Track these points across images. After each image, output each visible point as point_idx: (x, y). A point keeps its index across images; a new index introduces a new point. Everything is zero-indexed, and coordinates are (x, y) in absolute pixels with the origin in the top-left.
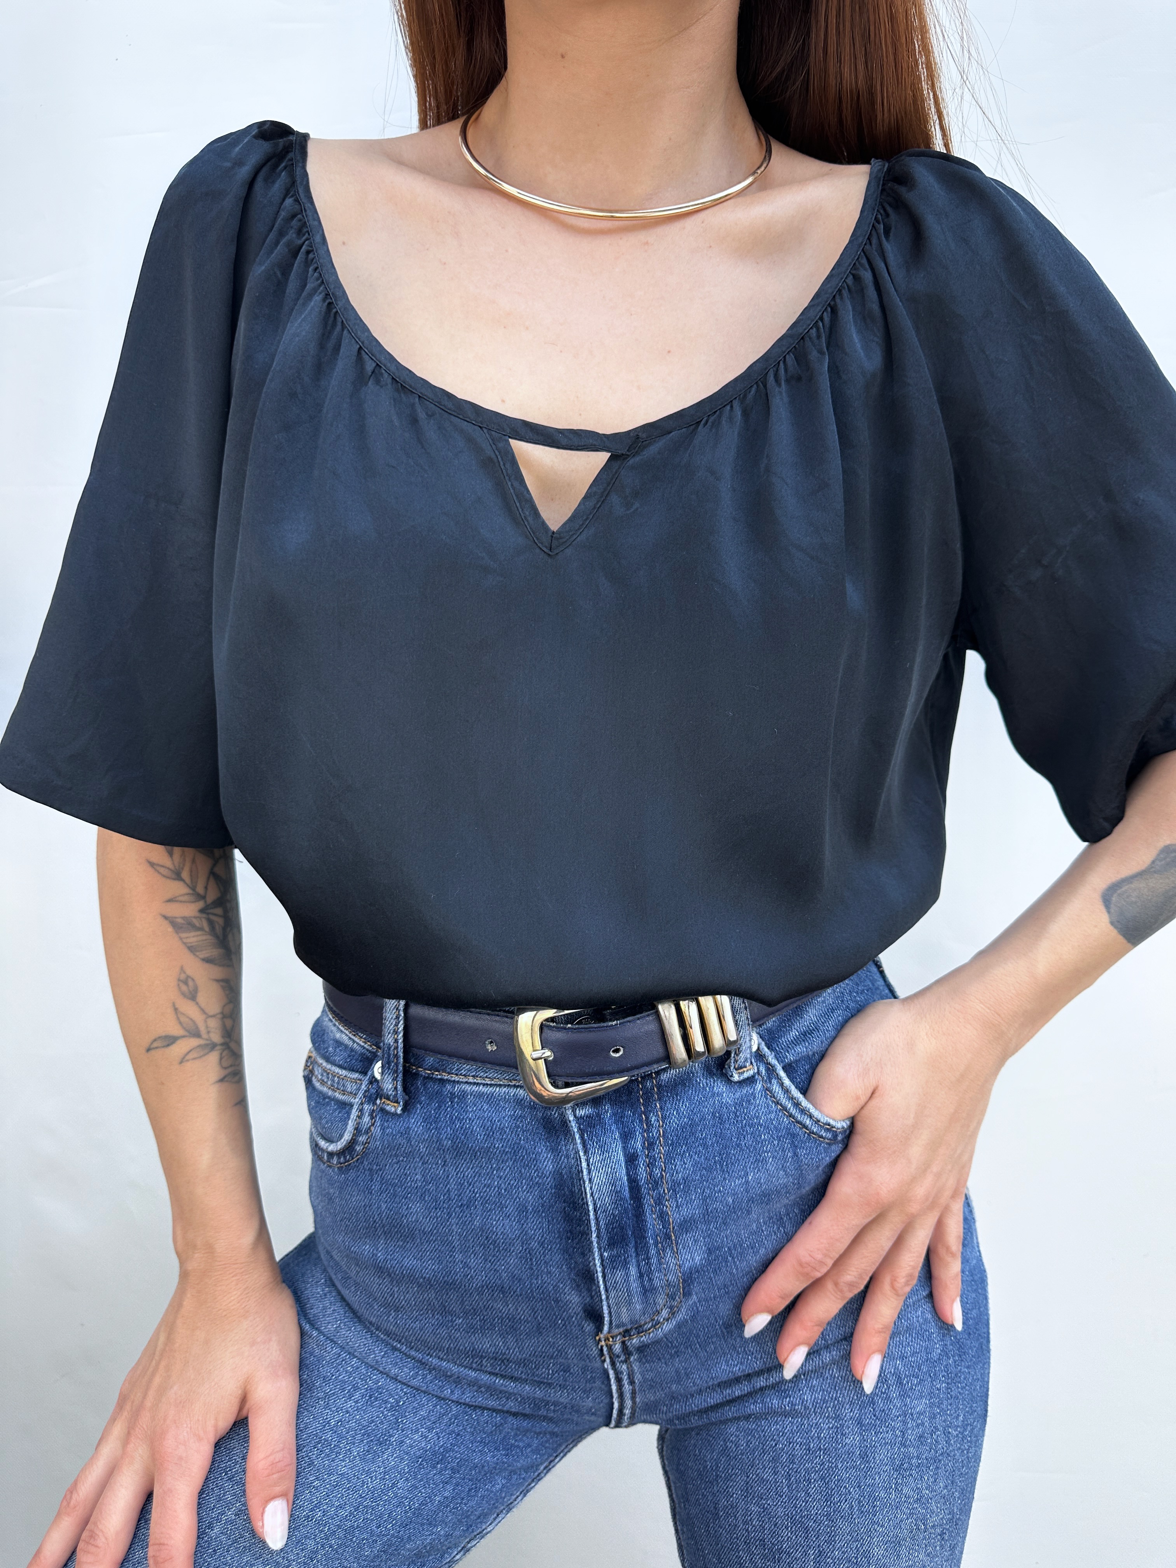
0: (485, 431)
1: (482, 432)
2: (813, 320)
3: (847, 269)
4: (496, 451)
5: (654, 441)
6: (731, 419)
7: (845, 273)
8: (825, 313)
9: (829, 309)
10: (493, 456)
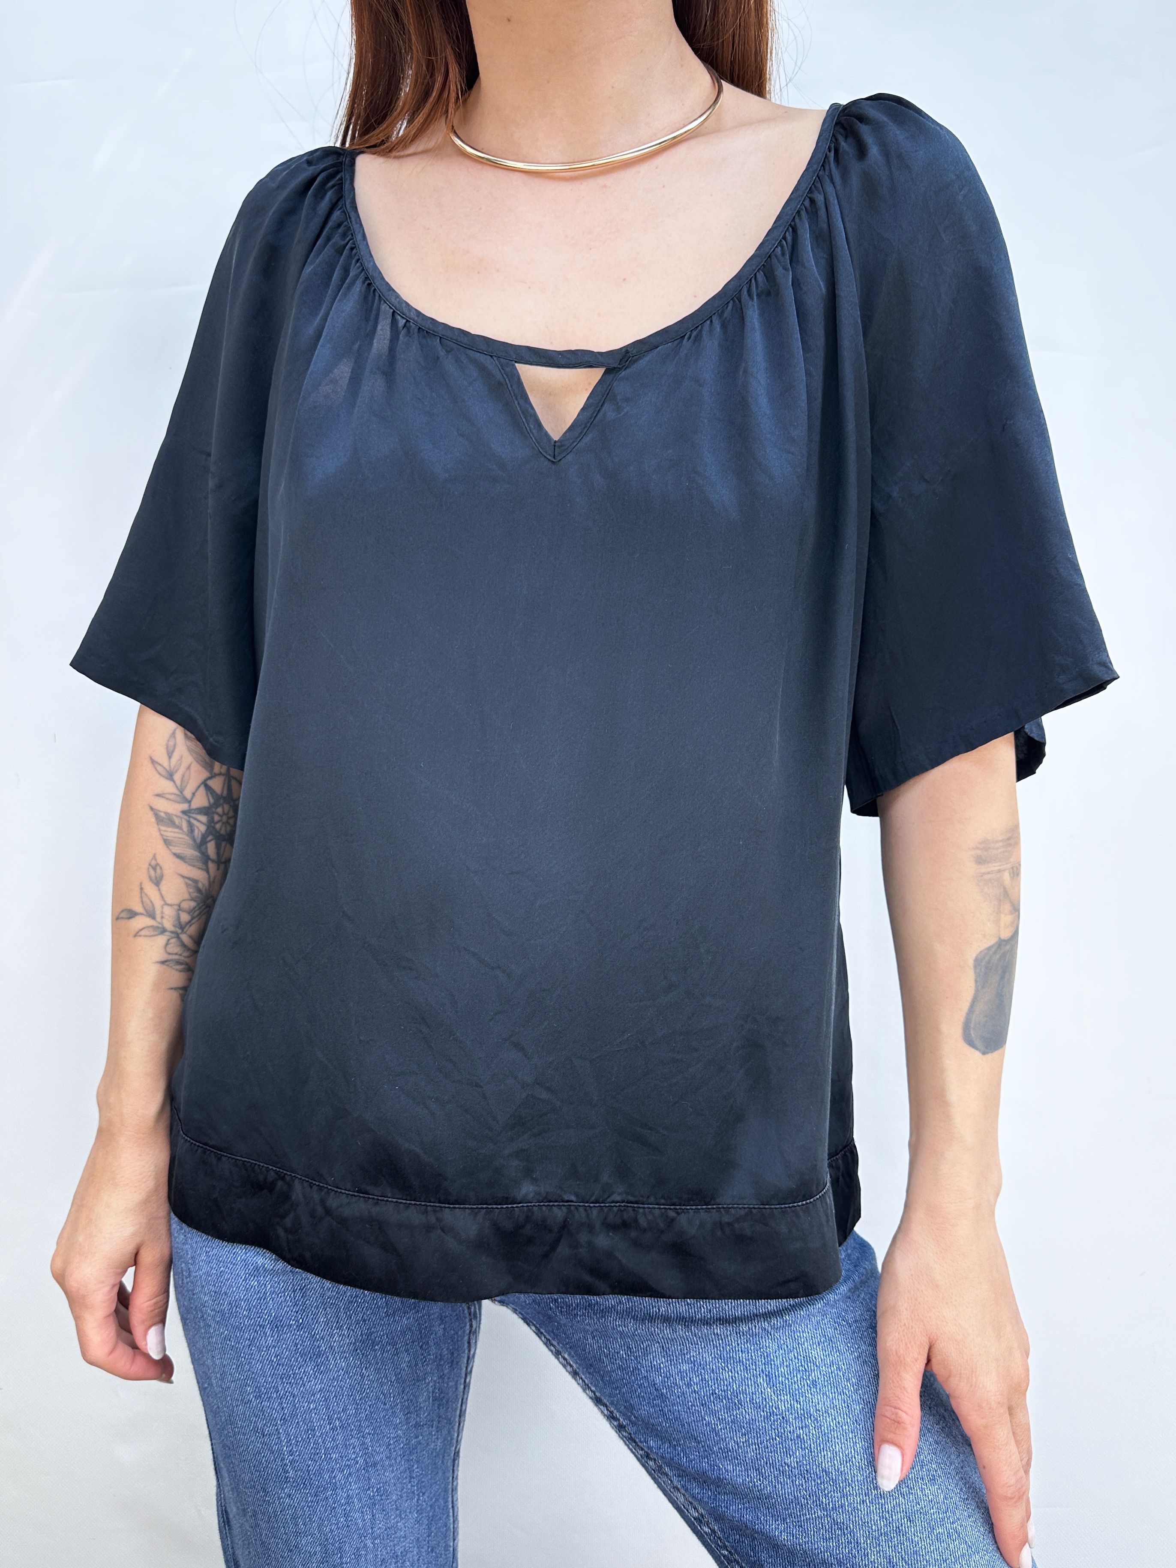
0: (495, 358)
1: (492, 360)
2: (778, 240)
3: (804, 193)
4: (504, 375)
5: (644, 355)
6: (711, 331)
7: (802, 196)
8: (787, 233)
9: (790, 229)
10: (502, 380)
